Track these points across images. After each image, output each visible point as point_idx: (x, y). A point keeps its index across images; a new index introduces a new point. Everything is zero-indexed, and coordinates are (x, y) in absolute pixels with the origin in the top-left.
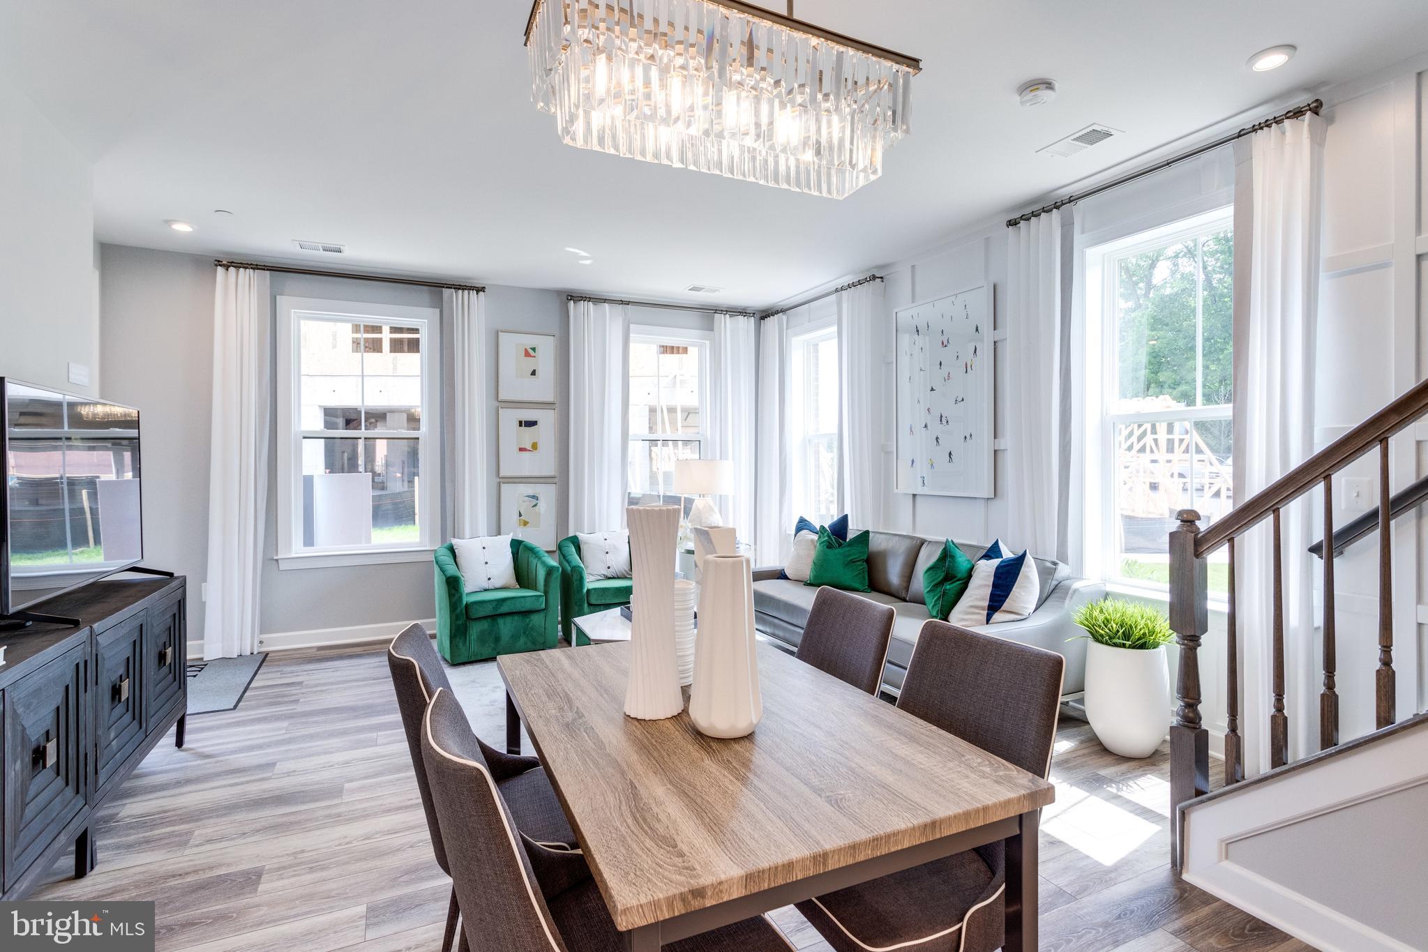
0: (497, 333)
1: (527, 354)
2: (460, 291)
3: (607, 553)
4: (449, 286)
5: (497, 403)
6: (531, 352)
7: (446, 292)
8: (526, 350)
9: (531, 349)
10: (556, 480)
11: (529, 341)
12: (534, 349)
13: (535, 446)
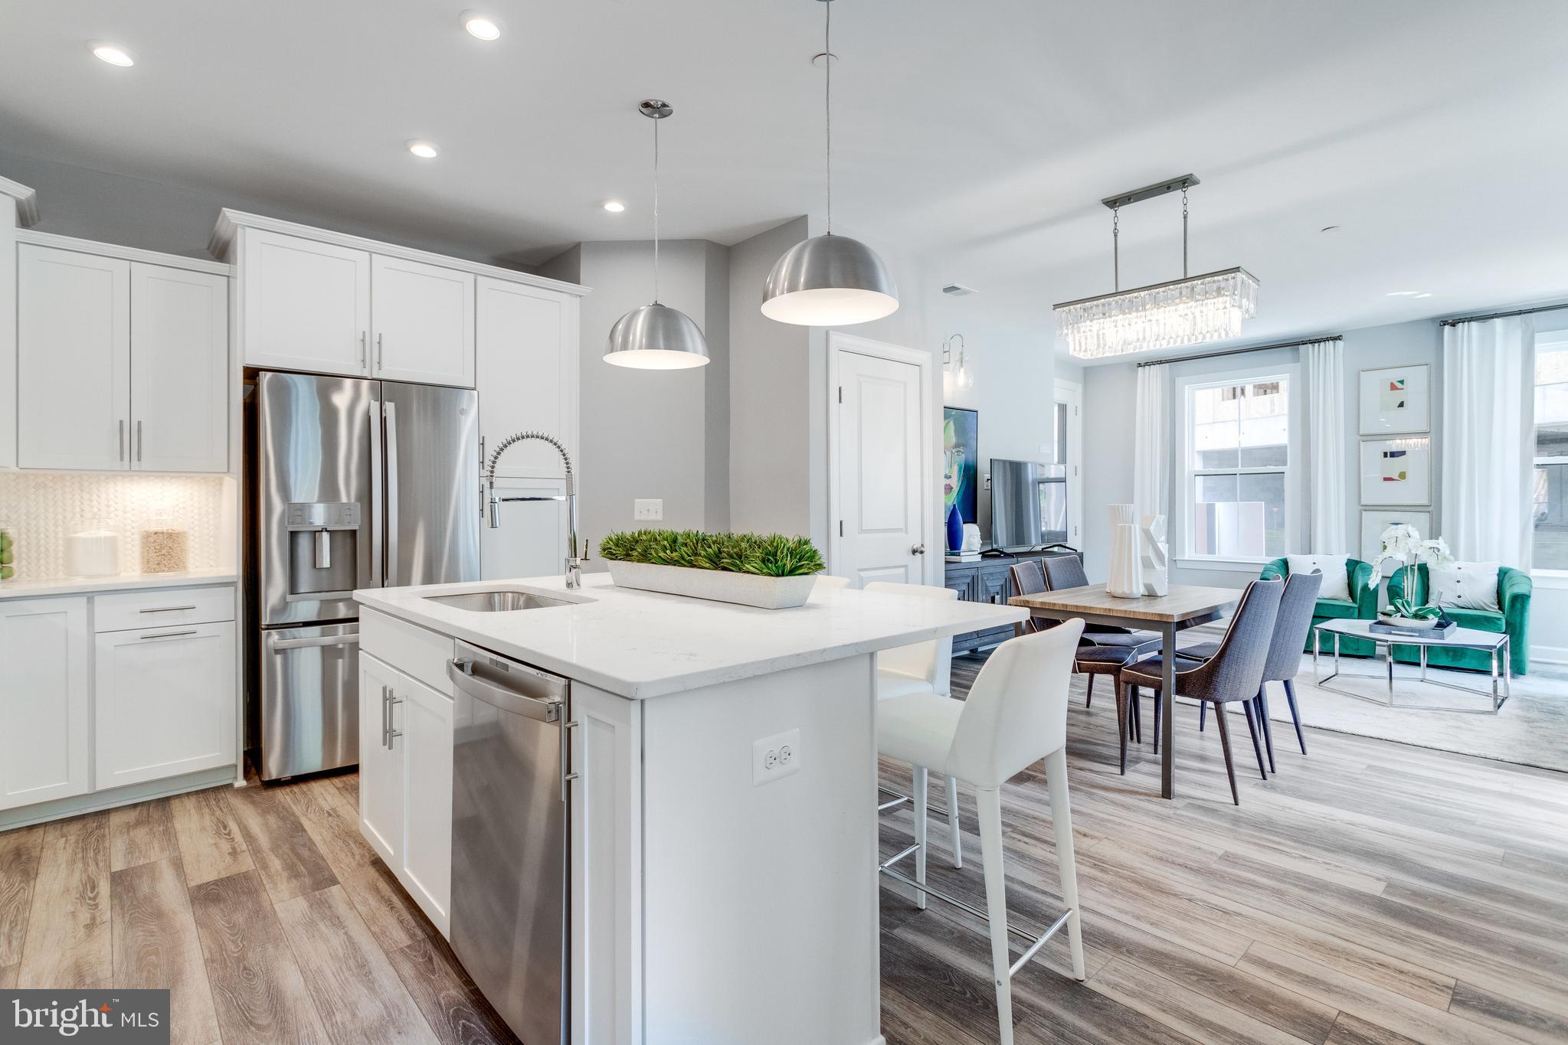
0: (1359, 373)
1: (1393, 387)
2: (1316, 345)
3: (1458, 582)
4: (1304, 343)
5: (1359, 437)
6: (1399, 385)
7: (1301, 347)
8: (1392, 384)
9: (1399, 382)
10: (1430, 509)
11: (1395, 375)
12: (1402, 382)
13: (1403, 476)
